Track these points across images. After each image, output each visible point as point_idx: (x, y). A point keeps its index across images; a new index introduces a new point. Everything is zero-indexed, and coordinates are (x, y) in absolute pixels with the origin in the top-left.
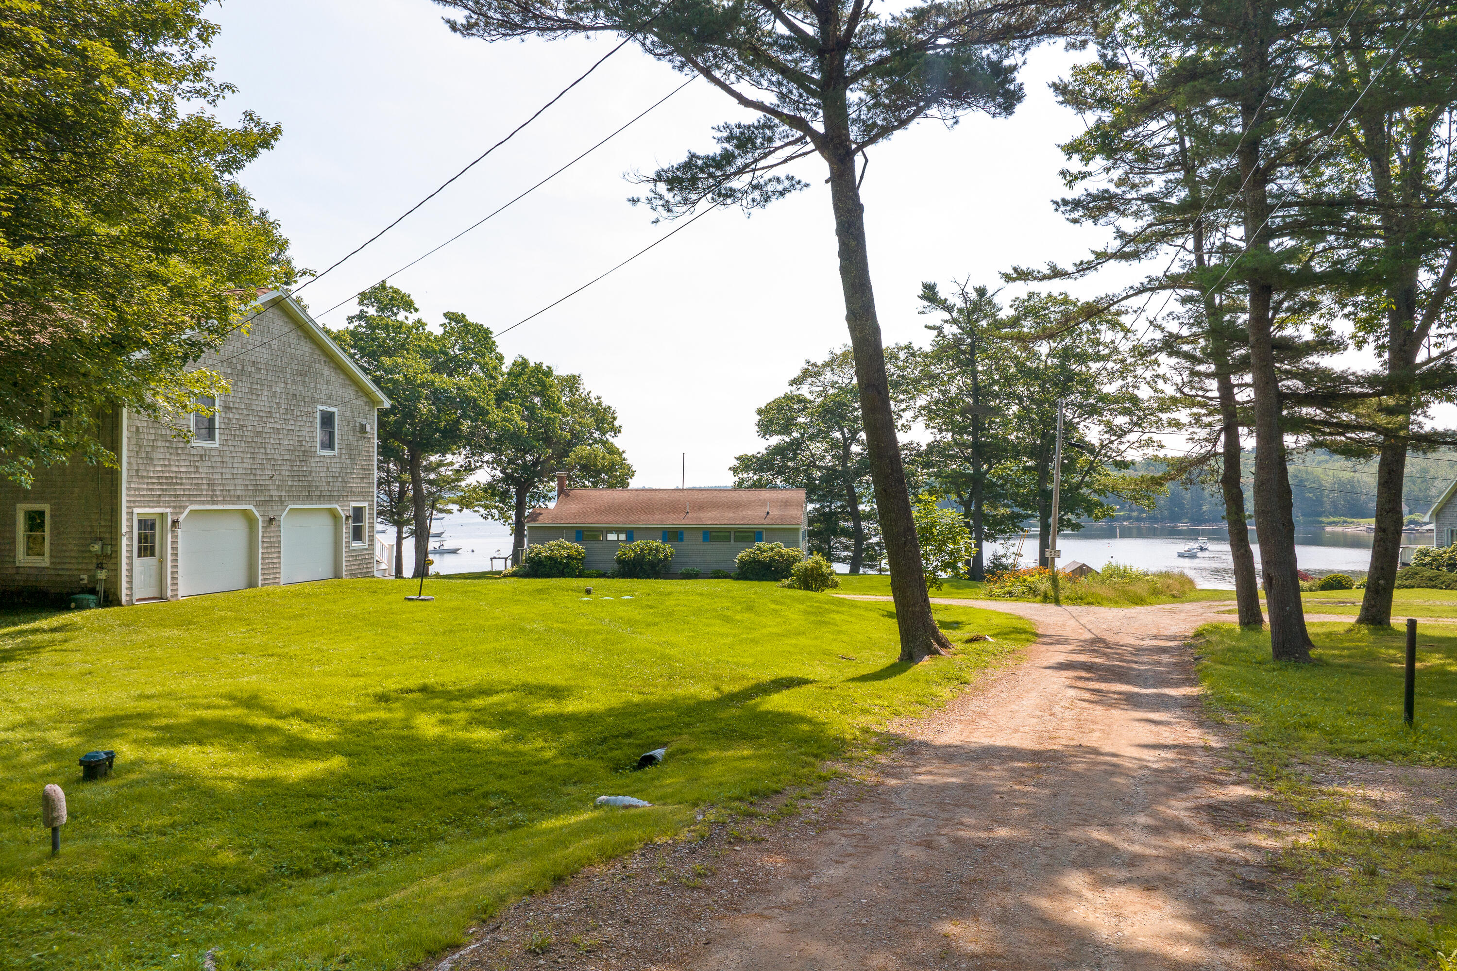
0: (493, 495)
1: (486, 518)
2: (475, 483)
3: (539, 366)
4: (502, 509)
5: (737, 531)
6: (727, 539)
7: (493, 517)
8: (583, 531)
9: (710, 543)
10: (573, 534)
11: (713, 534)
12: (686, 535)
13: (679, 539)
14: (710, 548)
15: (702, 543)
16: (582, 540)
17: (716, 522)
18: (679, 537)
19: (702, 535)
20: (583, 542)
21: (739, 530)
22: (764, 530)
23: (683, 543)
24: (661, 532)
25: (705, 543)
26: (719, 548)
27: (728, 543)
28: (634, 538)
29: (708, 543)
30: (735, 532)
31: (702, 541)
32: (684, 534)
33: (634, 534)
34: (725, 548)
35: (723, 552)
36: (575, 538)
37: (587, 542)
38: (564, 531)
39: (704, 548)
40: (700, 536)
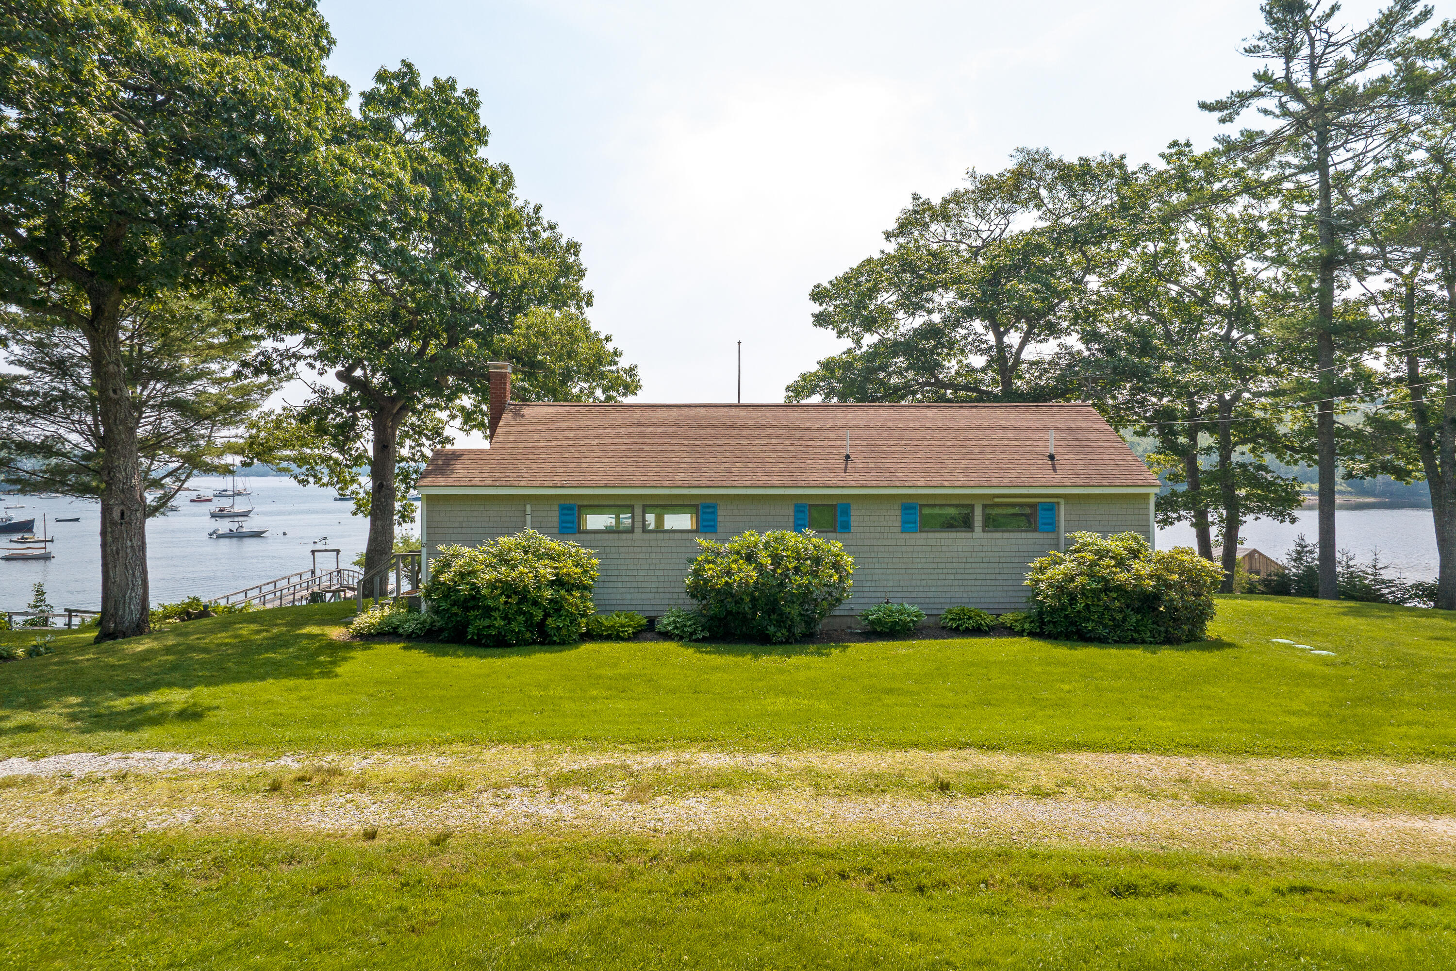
0: (321, 430)
1: (304, 482)
2: (279, 411)
3: (444, 87)
4: (337, 463)
5: (990, 504)
6: (965, 523)
7: (318, 480)
8: (580, 507)
9: (918, 535)
10: (553, 515)
11: (926, 511)
12: (856, 516)
13: (838, 524)
14: (920, 548)
15: (900, 536)
16: (580, 532)
17: (937, 480)
18: (839, 519)
19: (898, 513)
20: (583, 536)
21: (996, 500)
22: (1062, 501)
23: (850, 536)
24: (792, 508)
25: (907, 536)
26: (944, 549)
27: (968, 535)
28: (719, 524)
29: (913, 536)
30: (985, 506)
31: (898, 530)
32: (852, 513)
33: (719, 513)
34: (960, 549)
35: (955, 560)
36: (556, 525)
37: (592, 536)
38: (528, 507)
39: (904, 549)
40: (893, 517)
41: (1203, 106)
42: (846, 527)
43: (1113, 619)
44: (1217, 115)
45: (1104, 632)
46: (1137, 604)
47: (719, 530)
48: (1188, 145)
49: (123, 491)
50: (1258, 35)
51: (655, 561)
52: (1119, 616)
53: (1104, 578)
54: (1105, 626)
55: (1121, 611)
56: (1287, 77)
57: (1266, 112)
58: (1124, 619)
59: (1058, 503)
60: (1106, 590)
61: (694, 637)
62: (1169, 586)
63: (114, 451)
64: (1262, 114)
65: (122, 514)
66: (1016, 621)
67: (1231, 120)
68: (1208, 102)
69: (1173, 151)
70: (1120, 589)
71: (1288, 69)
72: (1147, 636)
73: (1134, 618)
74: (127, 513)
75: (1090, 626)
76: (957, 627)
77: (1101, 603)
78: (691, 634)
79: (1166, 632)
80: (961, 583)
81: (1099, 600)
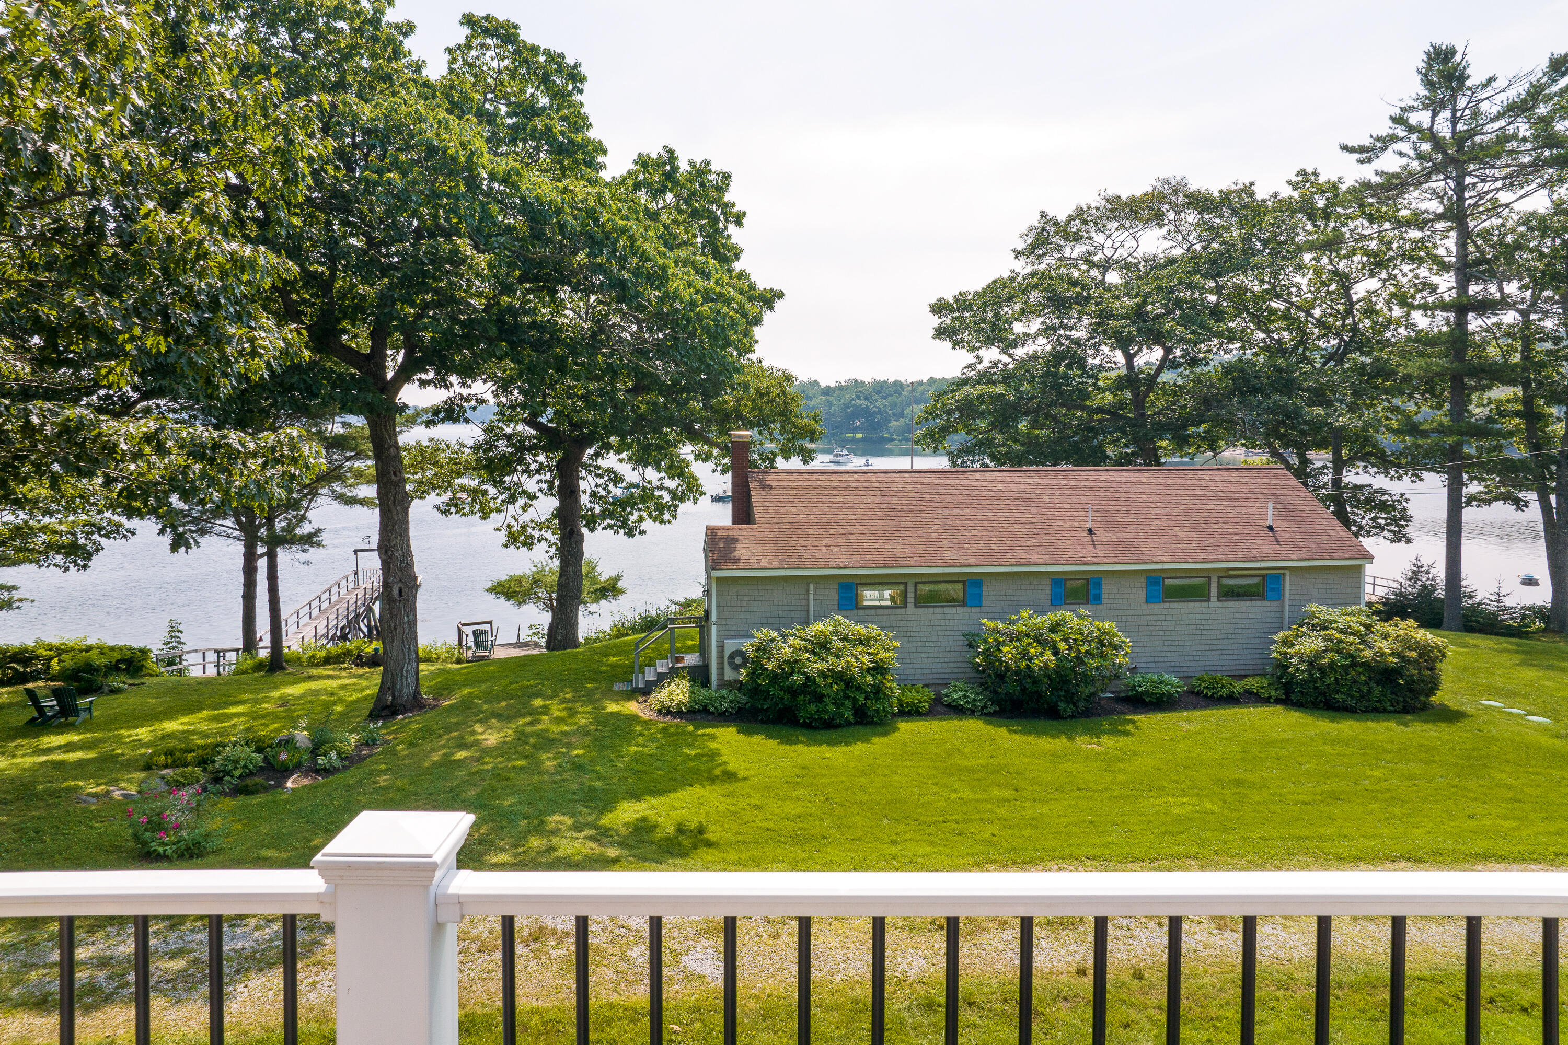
5: (1225, 575)
6: (1202, 593)
8: (857, 584)
9: (1161, 605)
10: (833, 594)
11: (1168, 582)
12: (1107, 589)
13: (1091, 597)
14: (1162, 618)
15: (1145, 606)
16: (857, 608)
17: (1179, 556)
18: (1092, 592)
19: (1144, 585)
20: (861, 612)
21: (1231, 572)
22: (1287, 572)
23: (1101, 607)
24: (1049, 582)
25: (1151, 606)
26: (1184, 617)
27: (1205, 604)
28: (984, 599)
29: (1157, 606)
30: (1219, 578)
31: (1144, 601)
32: (1103, 586)
33: (984, 588)
34: (1198, 617)
35: (1193, 627)
36: (836, 602)
37: (868, 612)
38: (811, 586)
39: (1148, 618)
40: (1139, 590)
41: (1345, 148)
42: (1098, 599)
43: (1360, 691)
44: (1356, 156)
45: (1353, 703)
46: (1378, 677)
47: (984, 604)
48: (1315, 174)
49: (401, 569)
50: (1415, 96)
51: (926, 634)
52: (1365, 689)
53: (1352, 656)
54: (1352, 697)
55: (1366, 683)
56: (1431, 129)
57: (1401, 154)
58: (1369, 692)
59: (1284, 574)
60: (1354, 665)
61: (985, 711)
62: (1409, 662)
63: (392, 531)
64: (1398, 156)
65: (400, 591)
66: (1262, 687)
67: (1369, 161)
68: (1350, 145)
69: (1300, 178)
70: (1366, 665)
71: (1433, 122)
72: (1388, 705)
73: (1377, 690)
74: (405, 590)
75: (1340, 697)
76: (1212, 696)
77: (1349, 677)
78: (982, 708)
79: (1405, 701)
80: (1198, 648)
81: (1347, 674)
